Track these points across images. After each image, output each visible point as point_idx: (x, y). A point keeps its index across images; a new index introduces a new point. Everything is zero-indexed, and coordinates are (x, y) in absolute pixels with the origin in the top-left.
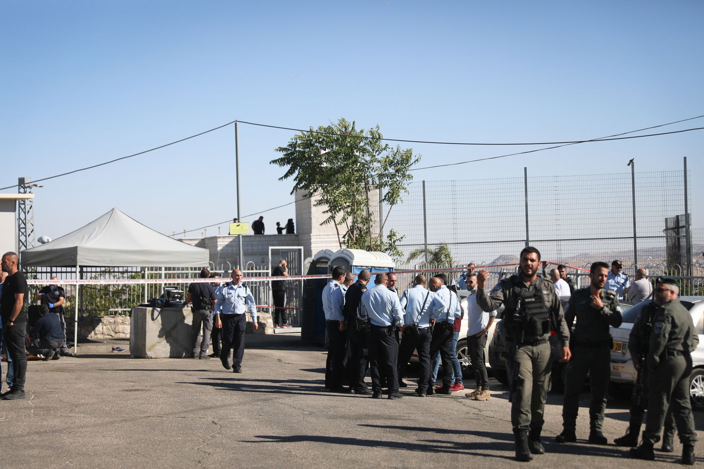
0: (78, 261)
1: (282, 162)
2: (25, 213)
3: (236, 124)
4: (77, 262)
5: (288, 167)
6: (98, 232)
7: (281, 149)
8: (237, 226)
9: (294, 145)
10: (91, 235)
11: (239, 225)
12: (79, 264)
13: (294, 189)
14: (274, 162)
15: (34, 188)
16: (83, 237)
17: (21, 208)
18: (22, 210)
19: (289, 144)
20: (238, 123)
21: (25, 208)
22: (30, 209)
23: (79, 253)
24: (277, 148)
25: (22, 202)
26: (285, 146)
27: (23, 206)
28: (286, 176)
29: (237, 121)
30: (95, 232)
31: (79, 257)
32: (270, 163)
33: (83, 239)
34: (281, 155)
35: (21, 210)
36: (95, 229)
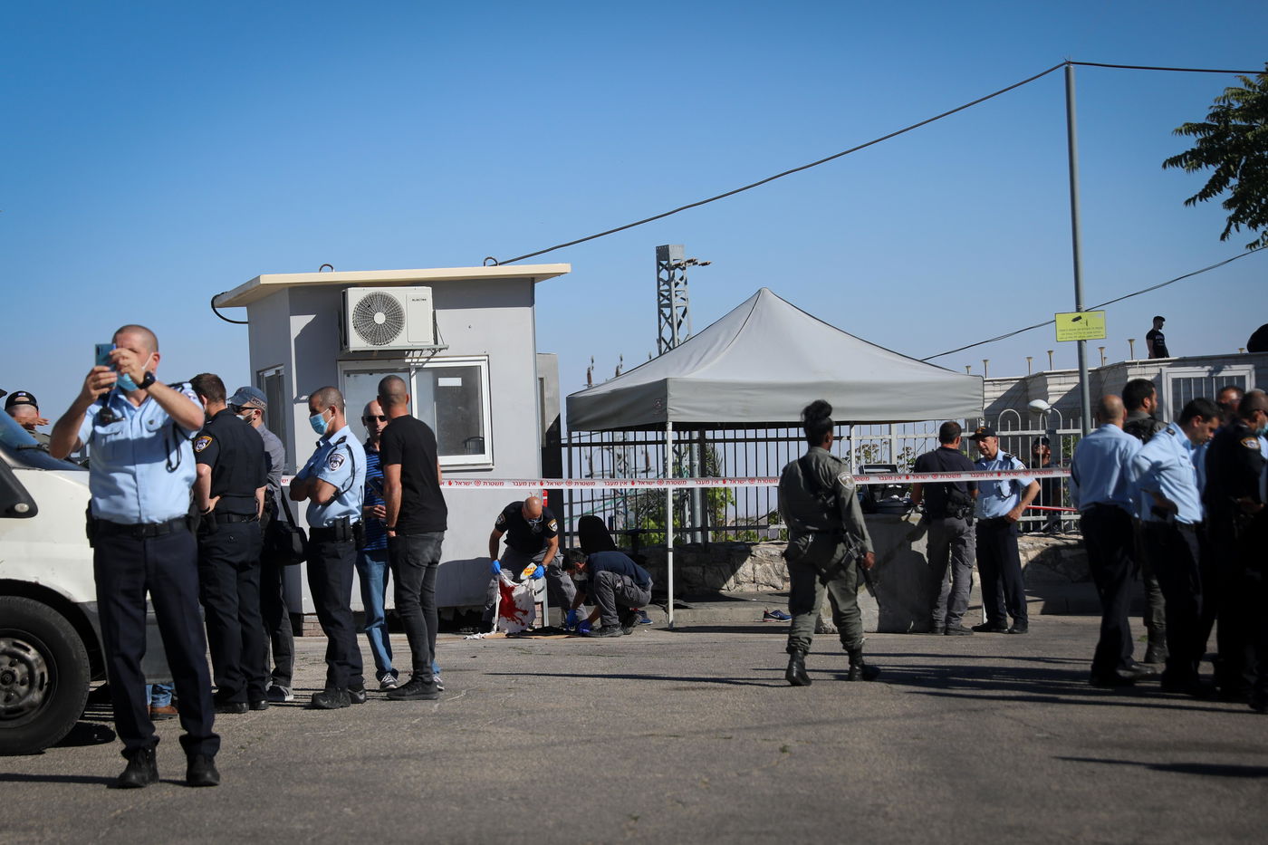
0: (670, 412)
1: (1193, 159)
2: (671, 325)
3: (1067, 71)
4: (667, 415)
5: (1208, 172)
6: (722, 344)
7: (1191, 128)
8: (1075, 320)
9: (1222, 115)
10: (706, 352)
11: (1080, 318)
12: (673, 418)
13: (1230, 225)
14: (1174, 161)
15: (690, 267)
16: (691, 357)
17: (664, 315)
18: (667, 319)
19: (1211, 111)
20: (1072, 66)
21: (671, 315)
22: (683, 316)
23: (673, 393)
24: (1179, 126)
25: (666, 302)
26: (1201, 118)
27: (667, 311)
28: (1204, 194)
29: (1069, 63)
30: (718, 344)
31: (670, 404)
32: (1164, 166)
33: (687, 364)
34: (1191, 142)
35: (663, 320)
36: (717, 340)
